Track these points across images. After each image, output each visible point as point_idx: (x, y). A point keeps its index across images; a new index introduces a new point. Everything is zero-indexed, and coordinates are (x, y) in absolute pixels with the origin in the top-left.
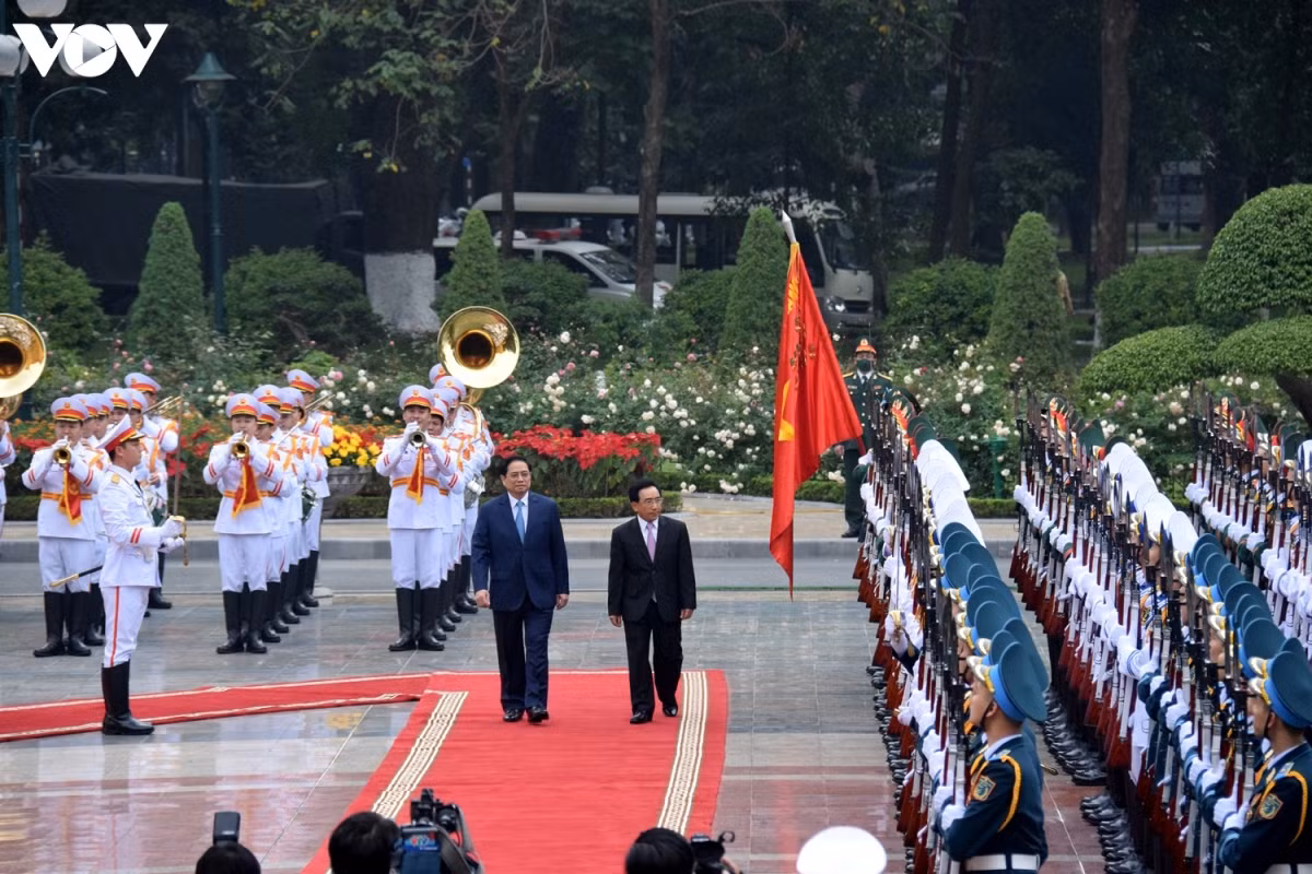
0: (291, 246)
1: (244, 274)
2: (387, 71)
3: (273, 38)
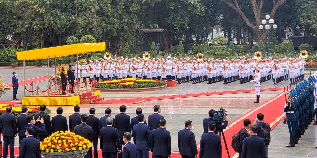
0: (306, 43)
1: (301, 46)
2: (313, 26)
3: (303, 24)
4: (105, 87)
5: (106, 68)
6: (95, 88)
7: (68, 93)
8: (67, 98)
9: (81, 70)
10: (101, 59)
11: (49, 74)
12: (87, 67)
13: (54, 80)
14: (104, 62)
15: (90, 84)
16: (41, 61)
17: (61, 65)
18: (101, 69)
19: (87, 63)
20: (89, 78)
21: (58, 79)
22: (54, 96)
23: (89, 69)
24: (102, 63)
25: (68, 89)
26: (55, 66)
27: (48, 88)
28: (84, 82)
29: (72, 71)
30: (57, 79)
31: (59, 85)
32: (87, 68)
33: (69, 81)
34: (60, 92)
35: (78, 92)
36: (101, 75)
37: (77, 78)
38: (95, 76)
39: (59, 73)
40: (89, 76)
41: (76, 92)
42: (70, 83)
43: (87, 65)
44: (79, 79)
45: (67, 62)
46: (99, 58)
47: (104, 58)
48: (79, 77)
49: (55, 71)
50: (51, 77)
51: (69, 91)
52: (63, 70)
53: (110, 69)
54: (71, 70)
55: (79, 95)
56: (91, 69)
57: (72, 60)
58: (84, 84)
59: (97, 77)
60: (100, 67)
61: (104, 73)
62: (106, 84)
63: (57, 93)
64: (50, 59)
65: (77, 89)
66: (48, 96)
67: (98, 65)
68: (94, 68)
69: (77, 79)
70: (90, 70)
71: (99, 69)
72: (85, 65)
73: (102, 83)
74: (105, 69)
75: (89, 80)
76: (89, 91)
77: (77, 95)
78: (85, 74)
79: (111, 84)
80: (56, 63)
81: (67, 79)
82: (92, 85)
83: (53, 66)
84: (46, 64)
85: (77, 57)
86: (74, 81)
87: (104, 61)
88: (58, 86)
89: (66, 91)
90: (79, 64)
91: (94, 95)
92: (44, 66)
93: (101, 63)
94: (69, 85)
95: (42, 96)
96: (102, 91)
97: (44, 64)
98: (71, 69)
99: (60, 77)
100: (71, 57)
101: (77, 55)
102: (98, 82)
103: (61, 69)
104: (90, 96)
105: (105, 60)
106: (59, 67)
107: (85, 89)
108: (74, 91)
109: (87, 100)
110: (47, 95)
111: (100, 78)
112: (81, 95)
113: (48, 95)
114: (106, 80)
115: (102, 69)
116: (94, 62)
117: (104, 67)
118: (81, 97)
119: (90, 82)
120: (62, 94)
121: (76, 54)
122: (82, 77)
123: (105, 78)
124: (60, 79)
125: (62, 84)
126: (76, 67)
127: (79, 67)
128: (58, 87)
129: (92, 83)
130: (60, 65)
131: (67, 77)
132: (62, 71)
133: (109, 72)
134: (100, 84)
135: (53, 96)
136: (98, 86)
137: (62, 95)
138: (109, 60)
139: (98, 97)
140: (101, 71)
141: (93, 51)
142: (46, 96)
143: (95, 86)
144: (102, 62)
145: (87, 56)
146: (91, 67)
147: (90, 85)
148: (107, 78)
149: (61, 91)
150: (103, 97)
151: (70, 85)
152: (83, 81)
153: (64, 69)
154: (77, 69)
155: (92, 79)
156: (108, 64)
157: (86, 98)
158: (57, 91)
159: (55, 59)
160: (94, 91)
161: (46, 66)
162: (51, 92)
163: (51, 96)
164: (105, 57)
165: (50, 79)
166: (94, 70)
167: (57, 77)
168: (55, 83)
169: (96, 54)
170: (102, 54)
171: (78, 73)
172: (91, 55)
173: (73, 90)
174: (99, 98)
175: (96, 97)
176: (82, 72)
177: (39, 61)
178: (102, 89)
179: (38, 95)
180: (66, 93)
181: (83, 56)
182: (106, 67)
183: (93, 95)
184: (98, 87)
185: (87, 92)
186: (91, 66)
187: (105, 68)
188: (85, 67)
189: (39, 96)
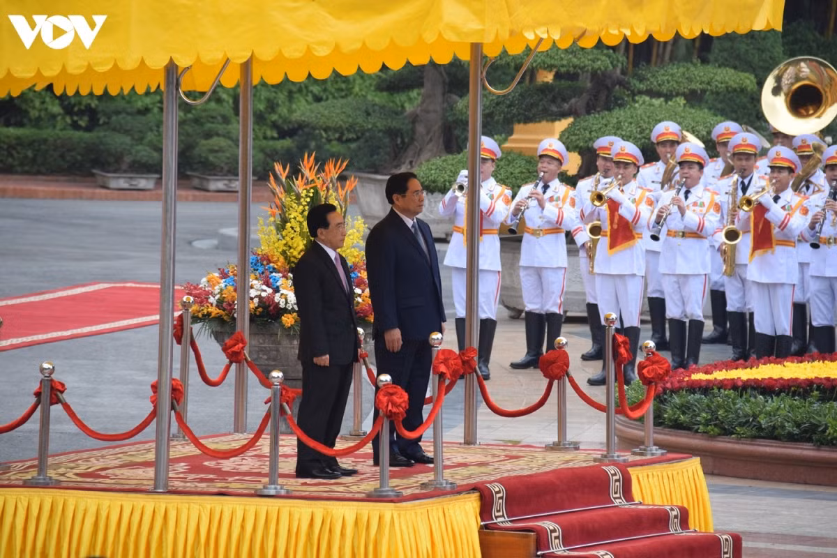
4: (763, 421)
5: (783, 226)
6: (650, 432)
7: (367, 466)
8: (346, 512)
9: (512, 238)
10: (732, 126)
11: (168, 264)
12: (577, 210)
13: (223, 324)
14: (763, 165)
15: (604, 388)
16: (93, 125)
17: (307, 167)
18: (721, 237)
19: (573, 163)
20: (586, 329)
21: (268, 314)
22: (219, 485)
23: (595, 230)
24: (745, 172)
25: (367, 426)
26: (237, 185)
27: (155, 402)
28: (534, 361)
29: (413, 238)
30: (253, 318)
31: (277, 374)
32: (571, 217)
33: (378, 336)
34: (275, 444)
35: (472, 456)
36: (718, 298)
37: (462, 313)
38: (656, 306)
39: (277, 255)
40: (593, 309)
41: (452, 455)
42: (386, 361)
43: (571, 181)
44: (488, 327)
45: (374, 151)
46: (711, 119)
47: (760, 117)
48: (489, 308)
49: (233, 232)
50: (192, 289)
51: (368, 449)
52: (319, 216)
53: (828, 242)
54: (409, 222)
55: (474, 488)
56: (623, 231)
57: (420, 129)
58: (535, 383)
59: (672, 311)
60: (718, 207)
61: (754, 273)
62: (767, 389)
63: (247, 463)
64: (188, 94)
65: (453, 433)
66: (149, 485)
67: (698, 193)
68: (647, 215)
69: (460, 324)
70: (604, 242)
71: (701, 227)
72: (557, 186)
73: (722, 385)
74: (764, 237)
75: (587, 345)
76: (579, 461)
77: (457, 491)
78: (556, 283)
79: (823, 400)
80: (247, 152)
81: (355, 318)
82: (615, 394)
83: (220, 185)
84: (143, 152)
85: (473, 105)
86: (436, 336)
87: (764, 152)
88: (266, 382)
89: (339, 445)
90: (495, 175)
91: (637, 498)
92: (122, 183)
93: (728, 171)
94: (375, 382)
95: (92, 482)
96: (718, 465)
97: (128, 159)
98: (412, 213)
99: (287, 296)
100: (412, 102)
101: (477, 78)
102: (682, 364)
103: (298, 215)
104: (590, 513)
105: (777, 137)
106: (279, 190)
107: (539, 430)
108: (427, 448)
109: (558, 549)
110: (140, 472)
111: (709, 328)
112: (496, 488)
113: (151, 472)
114: (775, 348)
115: (732, 235)
116: (650, 154)
117: (761, 209)
118: (501, 518)
119: (599, 363)
120: (302, 471)
121: (465, 56)
122: (516, 314)
123: (762, 326)
124: (288, 320)
125: (309, 368)
126: (462, 200)
127: (485, 201)
128: (258, 399)
129: (624, 380)
130: (296, 172)
131: (362, 296)
132: (313, 232)
133: (812, 271)
134: (706, 389)
135: (203, 486)
136: (685, 408)
137: (296, 484)
138: (816, 141)
139: (674, 528)
140: (728, 257)
141: (639, 37)
142: (132, 484)
143: (650, 407)
144: (741, 163)
145: (577, 92)
146: (614, 206)
147: (598, 394)
148: (785, 326)
149: (289, 445)
150: (738, 526)
151: (386, 378)
152: (521, 353)
153: (333, 208)
154: (462, 222)
155: (621, 330)
156: (803, 183)
157: (548, 525)
158: (252, 443)
159: (249, 107)
160: (632, 458)
161: (143, 183)
162: (192, 450)
163: (178, 484)
164: (776, 109)
165: (186, 306)
166: (643, 242)
167: (257, 289)
168: (234, 357)
169: (677, 71)
170: (748, 80)
171: (472, 271)
172: (621, 83)
173: (412, 435)
174: (685, 534)
175: (658, 519)
176: (522, 263)
177: (75, 126)
178: (724, 444)
179: (42, 467)
180: (345, 463)
181: (546, 88)
182: (776, 213)
183: (619, 502)
184: (677, 426)
185: (557, 461)
186: (614, 193)
187: (767, 224)
188: (551, 210)
189: (57, 485)
